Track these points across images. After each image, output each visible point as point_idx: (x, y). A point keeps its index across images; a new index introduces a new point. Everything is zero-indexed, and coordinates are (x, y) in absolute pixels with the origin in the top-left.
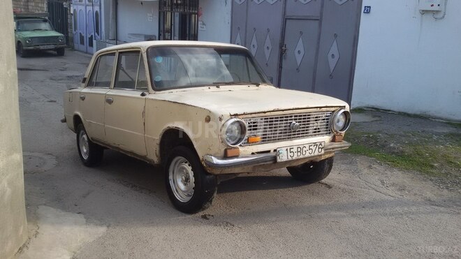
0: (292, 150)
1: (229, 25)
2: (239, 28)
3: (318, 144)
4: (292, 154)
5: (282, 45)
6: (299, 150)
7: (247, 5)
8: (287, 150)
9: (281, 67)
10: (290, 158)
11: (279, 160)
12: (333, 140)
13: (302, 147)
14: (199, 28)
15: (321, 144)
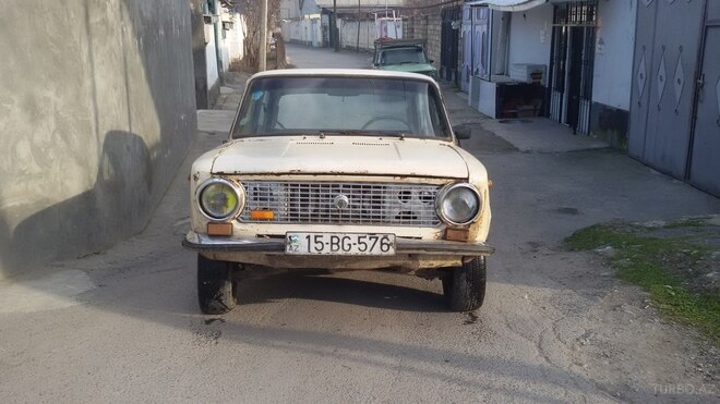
0: (318, 239)
1: (633, 43)
2: (644, 47)
3: (380, 237)
4: (319, 246)
5: (699, 74)
6: (335, 240)
7: (656, 8)
8: (308, 237)
9: (694, 117)
10: (314, 251)
11: (288, 251)
12: (444, 237)
13: (341, 237)
14: (597, 50)
15: (386, 237)
